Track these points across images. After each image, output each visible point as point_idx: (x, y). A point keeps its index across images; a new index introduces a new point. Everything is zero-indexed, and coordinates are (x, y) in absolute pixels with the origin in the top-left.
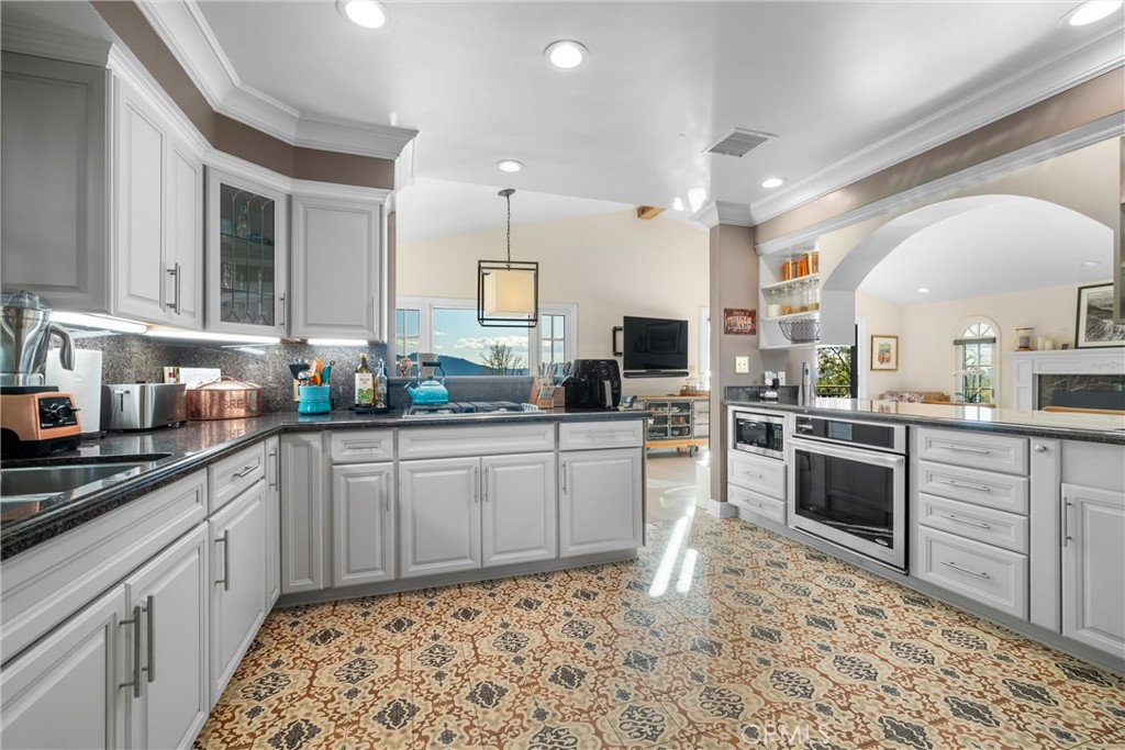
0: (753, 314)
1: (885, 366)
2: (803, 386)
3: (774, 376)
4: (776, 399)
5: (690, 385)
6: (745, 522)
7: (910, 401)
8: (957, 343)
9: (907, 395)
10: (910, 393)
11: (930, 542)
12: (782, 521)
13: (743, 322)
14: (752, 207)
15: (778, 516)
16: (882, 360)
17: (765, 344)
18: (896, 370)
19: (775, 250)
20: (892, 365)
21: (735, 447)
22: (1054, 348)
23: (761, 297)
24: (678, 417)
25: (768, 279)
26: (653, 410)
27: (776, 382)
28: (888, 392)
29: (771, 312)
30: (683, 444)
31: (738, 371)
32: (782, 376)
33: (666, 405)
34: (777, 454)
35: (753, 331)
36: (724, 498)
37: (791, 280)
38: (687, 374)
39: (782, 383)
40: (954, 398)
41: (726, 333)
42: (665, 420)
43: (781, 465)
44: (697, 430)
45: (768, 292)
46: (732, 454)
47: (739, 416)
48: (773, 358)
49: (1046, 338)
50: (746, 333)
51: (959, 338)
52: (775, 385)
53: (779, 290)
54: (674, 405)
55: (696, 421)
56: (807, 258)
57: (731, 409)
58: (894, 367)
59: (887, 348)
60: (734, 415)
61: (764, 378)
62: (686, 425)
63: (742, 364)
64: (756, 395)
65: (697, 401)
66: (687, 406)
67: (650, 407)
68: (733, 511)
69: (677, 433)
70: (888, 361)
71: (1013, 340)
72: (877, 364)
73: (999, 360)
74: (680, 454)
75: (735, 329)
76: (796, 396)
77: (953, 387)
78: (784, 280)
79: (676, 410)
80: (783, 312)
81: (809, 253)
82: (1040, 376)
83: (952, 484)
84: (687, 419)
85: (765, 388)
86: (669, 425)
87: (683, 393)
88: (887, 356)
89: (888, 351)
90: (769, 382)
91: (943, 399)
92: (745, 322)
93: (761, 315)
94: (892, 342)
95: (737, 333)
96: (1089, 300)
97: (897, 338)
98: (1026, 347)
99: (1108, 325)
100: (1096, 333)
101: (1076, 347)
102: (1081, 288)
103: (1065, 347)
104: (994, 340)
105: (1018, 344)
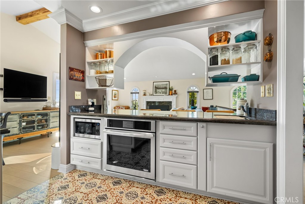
0: (83, 72)
1: (115, 99)
2: (103, 105)
3: (92, 101)
4: (93, 111)
5: (48, 105)
6: (80, 171)
7: (122, 108)
8: (131, 93)
9: (121, 107)
10: (122, 106)
11: (164, 166)
12: (99, 168)
13: (78, 75)
14: (84, 21)
15: (98, 167)
16: (115, 97)
17: (88, 87)
19: (93, 45)
20: (117, 99)
21: (74, 136)
22: (149, 95)
23: (87, 66)
24: (42, 120)
25: (89, 58)
26: (25, 118)
27: (93, 103)
28: (116, 106)
29: (91, 73)
30: (44, 132)
31: (76, 98)
32: (95, 101)
33: (34, 115)
34: (97, 137)
35: (83, 80)
36: (68, 161)
37: (99, 60)
38: (46, 100)
39: (95, 104)
40: (131, 107)
41: (70, 79)
42: (33, 122)
43: (100, 142)
44: (51, 125)
45: (90, 64)
46: (73, 139)
47: (77, 120)
48: (92, 93)
49: (148, 93)
50: (80, 81)
52: (93, 105)
53: (95, 63)
54: (38, 115)
55: (51, 121)
56: (107, 52)
57: (72, 117)
60: (74, 120)
61: (88, 102)
62: (45, 123)
63: (78, 95)
64: (85, 110)
65: (51, 112)
66: (46, 115)
67: (23, 116)
68: (73, 168)
69: (40, 127)
70: (116, 97)
71: (142, 93)
72: (113, 98)
73: (139, 98)
74: (42, 136)
75: (75, 78)
76: (100, 109)
77: (130, 105)
78: (96, 59)
79: (40, 117)
80: (97, 73)
81: (108, 50)
82: (147, 102)
83: (172, 142)
84: (46, 121)
85: (89, 106)
86: (35, 124)
87: (44, 109)
89: (116, 95)
90: (90, 104)
91: (128, 108)
92: (79, 75)
93: (87, 74)
94: (117, 92)
95: (76, 80)
96: (155, 85)
97: (118, 91)
98: (145, 95)
99: (158, 90)
100: (156, 92)
101: (153, 95)
102: (154, 82)
103: (151, 95)
104: (139, 93)
105: (143, 94)
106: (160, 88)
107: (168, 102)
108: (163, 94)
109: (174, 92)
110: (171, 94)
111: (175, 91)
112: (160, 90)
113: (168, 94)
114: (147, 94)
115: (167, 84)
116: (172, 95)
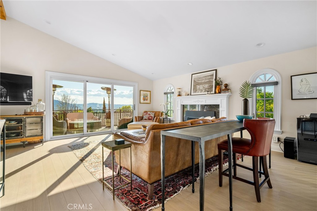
1: (145, 102)
8: (165, 93)
16: (144, 100)
18: (150, 103)
22: (186, 95)
49: (184, 92)
51: (166, 92)
55: (27, 129)
58: (149, 102)
59: (146, 95)
66: (21, 120)
69: (13, 135)
70: (147, 100)
72: (142, 101)
82: (183, 105)
88: (146, 98)
89: (147, 96)
94: (149, 93)
96: (194, 79)
97: (150, 91)
98: (179, 95)
99: (198, 87)
100: (195, 90)
101: (191, 95)
102: (192, 75)
103: (188, 95)
104: (173, 93)
105: (178, 94)
106: (201, 84)
107: (213, 105)
108: (205, 92)
109: (223, 88)
110: (217, 92)
111: (226, 86)
112: (201, 87)
113: (213, 92)
114: (183, 94)
115: (213, 75)
116: (220, 93)
